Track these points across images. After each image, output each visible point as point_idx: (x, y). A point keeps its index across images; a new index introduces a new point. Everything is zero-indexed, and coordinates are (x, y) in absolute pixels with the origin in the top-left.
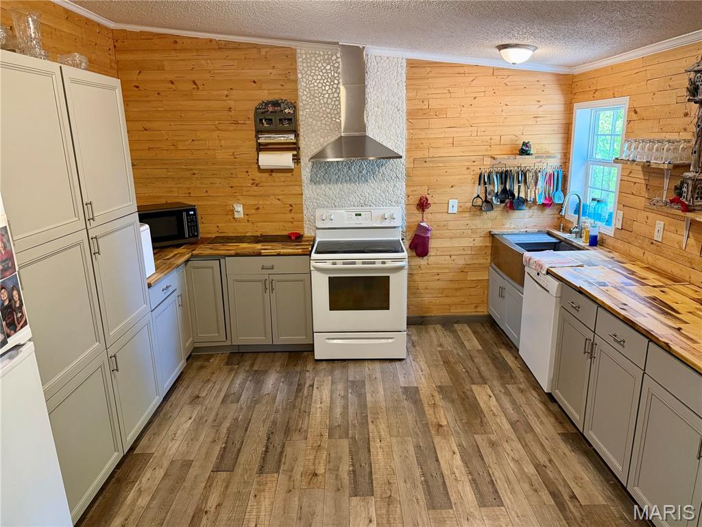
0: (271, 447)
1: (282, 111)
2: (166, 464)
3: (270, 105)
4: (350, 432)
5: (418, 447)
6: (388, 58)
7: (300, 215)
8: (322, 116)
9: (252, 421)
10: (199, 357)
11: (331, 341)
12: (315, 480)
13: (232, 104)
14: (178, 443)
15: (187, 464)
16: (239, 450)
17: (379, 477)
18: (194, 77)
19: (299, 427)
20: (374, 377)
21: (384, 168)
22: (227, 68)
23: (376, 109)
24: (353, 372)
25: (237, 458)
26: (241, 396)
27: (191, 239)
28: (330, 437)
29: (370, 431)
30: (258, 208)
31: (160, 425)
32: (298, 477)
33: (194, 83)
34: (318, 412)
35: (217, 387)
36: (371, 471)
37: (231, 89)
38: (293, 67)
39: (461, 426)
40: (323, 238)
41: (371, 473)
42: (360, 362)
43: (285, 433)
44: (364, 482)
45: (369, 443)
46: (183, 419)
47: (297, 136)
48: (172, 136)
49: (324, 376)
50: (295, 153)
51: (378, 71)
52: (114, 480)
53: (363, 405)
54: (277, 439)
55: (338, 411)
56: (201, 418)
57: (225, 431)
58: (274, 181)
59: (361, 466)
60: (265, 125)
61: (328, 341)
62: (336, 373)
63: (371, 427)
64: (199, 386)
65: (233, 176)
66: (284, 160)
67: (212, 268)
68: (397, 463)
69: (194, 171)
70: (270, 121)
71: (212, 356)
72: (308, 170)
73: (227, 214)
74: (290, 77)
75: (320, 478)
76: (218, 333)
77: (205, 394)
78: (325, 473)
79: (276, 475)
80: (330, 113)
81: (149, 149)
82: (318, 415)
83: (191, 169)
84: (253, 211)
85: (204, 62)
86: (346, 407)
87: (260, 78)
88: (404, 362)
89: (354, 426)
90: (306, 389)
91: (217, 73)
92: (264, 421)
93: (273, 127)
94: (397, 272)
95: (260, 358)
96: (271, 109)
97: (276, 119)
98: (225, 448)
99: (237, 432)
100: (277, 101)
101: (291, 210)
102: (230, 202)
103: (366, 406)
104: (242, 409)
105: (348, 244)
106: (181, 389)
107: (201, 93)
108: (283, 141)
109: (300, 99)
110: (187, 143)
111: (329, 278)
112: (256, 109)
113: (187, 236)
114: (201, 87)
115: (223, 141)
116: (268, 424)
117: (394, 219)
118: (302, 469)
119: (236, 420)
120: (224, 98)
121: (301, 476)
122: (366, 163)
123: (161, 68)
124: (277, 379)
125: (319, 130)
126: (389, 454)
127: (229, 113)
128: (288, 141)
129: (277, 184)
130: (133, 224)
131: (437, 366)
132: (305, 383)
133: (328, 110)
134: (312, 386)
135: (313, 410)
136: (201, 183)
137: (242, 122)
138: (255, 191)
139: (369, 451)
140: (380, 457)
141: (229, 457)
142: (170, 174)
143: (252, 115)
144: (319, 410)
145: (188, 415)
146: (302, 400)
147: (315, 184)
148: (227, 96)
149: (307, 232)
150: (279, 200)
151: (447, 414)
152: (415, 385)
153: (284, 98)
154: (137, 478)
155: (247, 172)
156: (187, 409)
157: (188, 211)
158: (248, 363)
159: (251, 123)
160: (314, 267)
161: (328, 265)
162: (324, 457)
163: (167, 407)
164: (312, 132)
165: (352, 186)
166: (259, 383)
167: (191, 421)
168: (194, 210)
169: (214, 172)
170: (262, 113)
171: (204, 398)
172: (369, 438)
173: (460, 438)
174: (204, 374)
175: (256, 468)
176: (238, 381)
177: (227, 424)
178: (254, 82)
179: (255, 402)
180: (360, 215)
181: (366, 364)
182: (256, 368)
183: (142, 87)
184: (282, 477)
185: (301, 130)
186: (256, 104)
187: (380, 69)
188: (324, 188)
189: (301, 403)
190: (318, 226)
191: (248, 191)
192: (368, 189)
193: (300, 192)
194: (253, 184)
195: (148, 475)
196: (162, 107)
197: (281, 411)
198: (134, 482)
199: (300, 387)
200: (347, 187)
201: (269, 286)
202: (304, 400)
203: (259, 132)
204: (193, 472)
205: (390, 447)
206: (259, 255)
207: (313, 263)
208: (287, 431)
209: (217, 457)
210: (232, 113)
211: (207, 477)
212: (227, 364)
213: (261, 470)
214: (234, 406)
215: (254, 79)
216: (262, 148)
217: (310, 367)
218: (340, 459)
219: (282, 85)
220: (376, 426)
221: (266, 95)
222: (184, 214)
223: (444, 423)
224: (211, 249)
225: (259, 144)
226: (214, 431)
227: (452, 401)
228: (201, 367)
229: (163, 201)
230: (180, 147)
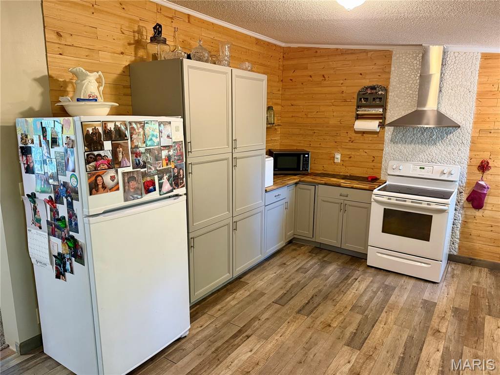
0: (311, 302)
1: (377, 93)
2: (252, 290)
3: (369, 89)
4: (366, 312)
5: (411, 337)
6: (465, 53)
7: (379, 165)
8: (406, 96)
9: (307, 286)
10: (296, 244)
11: (379, 255)
12: (328, 328)
13: (344, 88)
14: (263, 282)
15: (262, 294)
16: (293, 297)
17: (370, 343)
18: (323, 73)
19: (335, 298)
20: (405, 287)
21: (452, 135)
22: (345, 66)
23: (450, 91)
24: (390, 280)
25: (289, 301)
26: (309, 270)
27: (304, 172)
28: (351, 310)
29: (381, 316)
30: (351, 157)
31: (259, 271)
32: (318, 323)
33: (324, 76)
34: (351, 295)
35: (297, 263)
36: (367, 338)
37: (345, 79)
38: (389, 63)
39: (456, 337)
40: (391, 182)
41: (366, 339)
42: (400, 276)
43: (323, 299)
44: (357, 341)
45: (375, 323)
46: (271, 272)
47: (385, 110)
48: (306, 109)
49: (368, 276)
50: (381, 121)
51: (455, 63)
52: (225, 289)
53: (385, 301)
54: (317, 300)
55: (366, 298)
56: (281, 274)
57: (290, 285)
58: (365, 140)
59: (362, 332)
60: (363, 102)
61: (377, 254)
62: (378, 277)
63: (383, 314)
64: (288, 259)
65: (338, 135)
66: (373, 125)
67: (310, 190)
68: (388, 340)
69: (315, 131)
70: (366, 100)
71: (304, 245)
72: (389, 133)
73: (330, 160)
74: (386, 70)
75: (331, 329)
76: (309, 232)
77: (289, 264)
78: (336, 327)
79: (306, 317)
80: (412, 94)
81: (292, 117)
82: (351, 296)
83: (314, 130)
84: (347, 159)
85: (331, 63)
86: (372, 298)
87: (365, 71)
88: (437, 285)
89: (372, 310)
90: (351, 279)
91: (337, 70)
92: (315, 288)
93: (368, 103)
94: (440, 213)
95: (332, 254)
96: (369, 91)
97: (370, 98)
98: (285, 293)
99: (296, 289)
100: (375, 86)
101: (373, 161)
102: (333, 152)
103: (388, 301)
104: (305, 277)
105: (408, 189)
106: (278, 257)
107: (328, 83)
108: (373, 113)
109: (391, 84)
110: (315, 113)
111: (385, 209)
112: (360, 91)
113: (301, 169)
114: (327, 79)
115: (335, 113)
116: (317, 290)
117: (452, 174)
118: (323, 320)
119: (299, 282)
120: (340, 85)
121: (320, 323)
122: (436, 131)
123: (306, 68)
124: (335, 269)
125: (402, 105)
126: (386, 333)
127: (341, 95)
128: (377, 113)
129: (367, 142)
130: (261, 155)
131: (463, 295)
132: (352, 276)
133: (411, 92)
134: (356, 279)
135: (348, 292)
136: (318, 139)
137: (349, 100)
138: (350, 146)
139: (373, 326)
140: (379, 332)
141: (286, 299)
142: (301, 132)
143: (356, 96)
144: (352, 294)
145: (275, 272)
146: (345, 285)
147: (394, 143)
148: (342, 84)
149: (382, 178)
150: (366, 152)
151: (449, 326)
152: (436, 301)
153: (379, 84)
154: (235, 292)
155: (347, 133)
156: (276, 268)
157: (304, 155)
158: (322, 255)
159: (355, 101)
160: (374, 199)
161: (385, 199)
162: (341, 319)
163: (266, 264)
164: (397, 107)
165: (423, 147)
166: (323, 267)
167: (275, 274)
168: (308, 154)
169: (327, 132)
170: (363, 94)
171: (288, 265)
172: (377, 320)
173: (450, 344)
174: (294, 254)
175: (297, 309)
176: (311, 263)
177: (293, 282)
178: (361, 74)
179: (315, 276)
180: (424, 168)
181: (404, 278)
182: (325, 259)
183: (294, 80)
184: (309, 320)
185: (389, 106)
186: (359, 89)
187: (457, 62)
188: (400, 146)
189: (343, 287)
190: (389, 173)
191: (346, 145)
192: (436, 150)
193: (382, 149)
194: (350, 141)
195: (241, 292)
196: (303, 92)
197: (328, 286)
198: (233, 293)
199: (348, 277)
200: (418, 147)
201: (343, 208)
202: (346, 285)
203: (358, 107)
204: (263, 299)
205: (390, 330)
206: (339, 186)
207: (373, 196)
208: (326, 298)
209: (279, 297)
210: (344, 95)
211: (269, 304)
212: (310, 252)
213: (299, 312)
214: (302, 275)
215: (361, 72)
216: (359, 117)
217: (361, 269)
218: (350, 324)
219: (379, 76)
220: (387, 315)
221: (367, 83)
222: (302, 156)
223: (443, 330)
224: (312, 179)
225: (358, 115)
226: (284, 283)
227: (461, 320)
228: (295, 250)
229: (295, 148)
230: (309, 116)
